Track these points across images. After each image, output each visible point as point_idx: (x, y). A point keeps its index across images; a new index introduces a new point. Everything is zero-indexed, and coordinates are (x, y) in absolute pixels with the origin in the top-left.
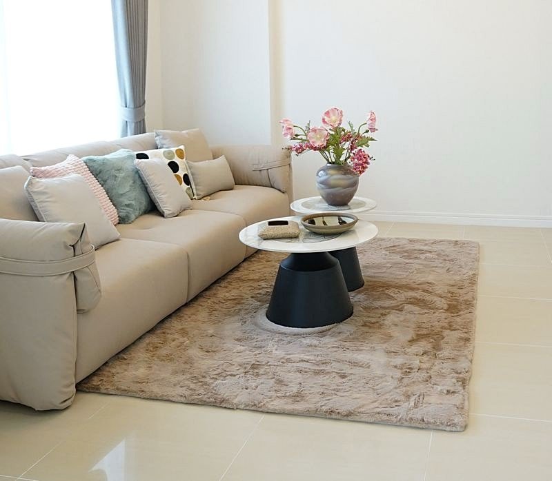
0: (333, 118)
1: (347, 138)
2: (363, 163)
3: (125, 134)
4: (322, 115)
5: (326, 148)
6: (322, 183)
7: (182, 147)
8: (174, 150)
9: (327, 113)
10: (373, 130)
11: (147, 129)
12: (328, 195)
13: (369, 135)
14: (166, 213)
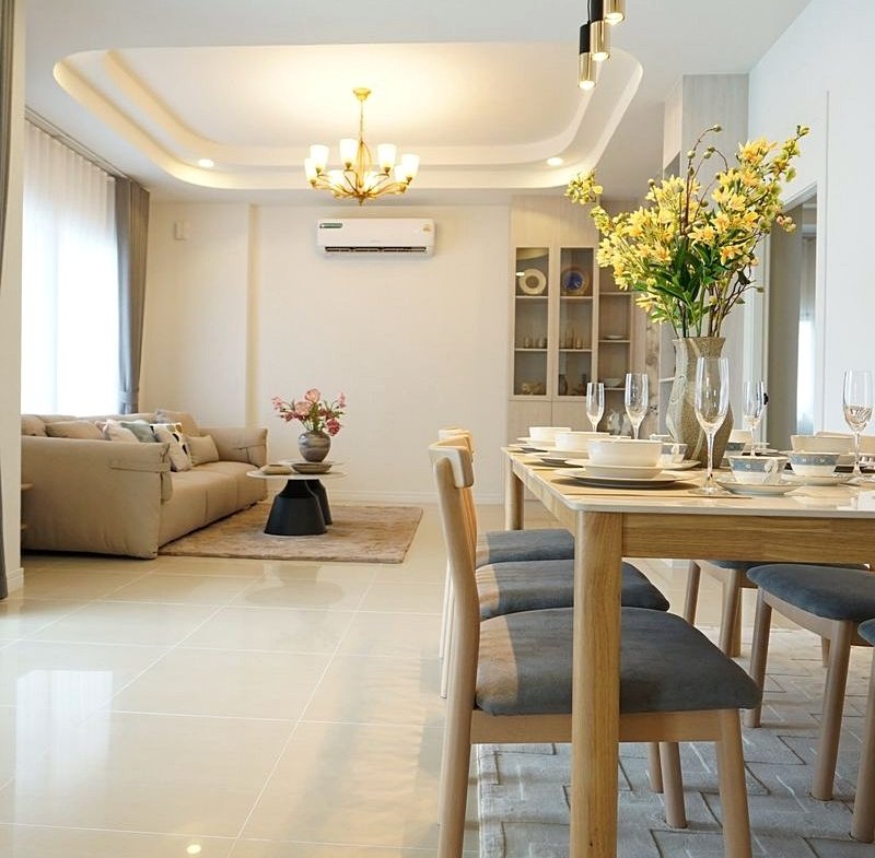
0: (313, 396)
1: (323, 413)
2: (335, 429)
3: (123, 412)
4: (305, 394)
5: (307, 417)
6: (304, 444)
7: (179, 424)
8: (174, 425)
9: (309, 393)
10: (342, 406)
11: (139, 410)
12: (309, 453)
13: (340, 410)
14: (179, 468)
